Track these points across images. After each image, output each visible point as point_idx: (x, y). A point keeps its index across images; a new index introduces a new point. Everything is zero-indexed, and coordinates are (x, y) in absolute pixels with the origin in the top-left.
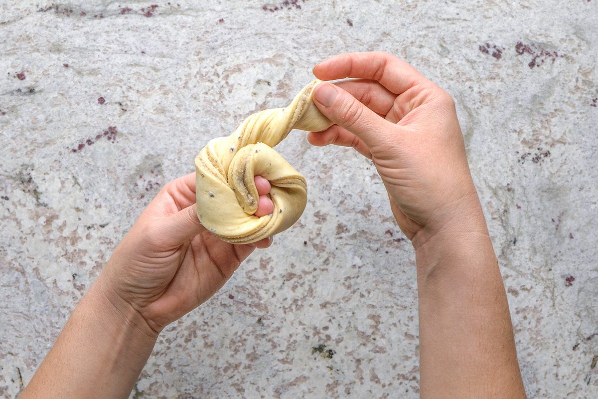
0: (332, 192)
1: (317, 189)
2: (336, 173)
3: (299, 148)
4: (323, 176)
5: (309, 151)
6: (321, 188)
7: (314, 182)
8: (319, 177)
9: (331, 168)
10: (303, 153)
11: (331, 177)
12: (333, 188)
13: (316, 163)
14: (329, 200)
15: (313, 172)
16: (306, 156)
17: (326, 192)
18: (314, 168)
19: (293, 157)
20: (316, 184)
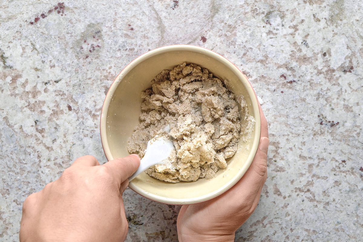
0: (236, 46)
1: (225, 45)
2: (239, 32)
3: (209, 13)
4: (229, 34)
5: (217, 15)
6: (228, 43)
7: (222, 39)
8: (226, 35)
9: (235, 27)
10: (213, 17)
11: (235, 35)
12: (237, 43)
13: (223, 24)
14: (235, 53)
15: (221, 31)
16: (215, 19)
17: (232, 47)
18: (222, 28)
19: (204, 20)
20: (224, 41)
